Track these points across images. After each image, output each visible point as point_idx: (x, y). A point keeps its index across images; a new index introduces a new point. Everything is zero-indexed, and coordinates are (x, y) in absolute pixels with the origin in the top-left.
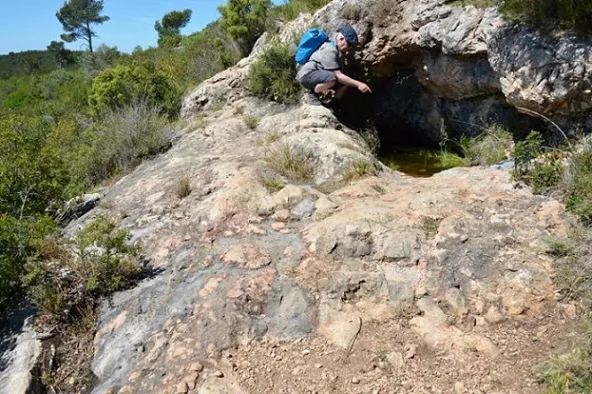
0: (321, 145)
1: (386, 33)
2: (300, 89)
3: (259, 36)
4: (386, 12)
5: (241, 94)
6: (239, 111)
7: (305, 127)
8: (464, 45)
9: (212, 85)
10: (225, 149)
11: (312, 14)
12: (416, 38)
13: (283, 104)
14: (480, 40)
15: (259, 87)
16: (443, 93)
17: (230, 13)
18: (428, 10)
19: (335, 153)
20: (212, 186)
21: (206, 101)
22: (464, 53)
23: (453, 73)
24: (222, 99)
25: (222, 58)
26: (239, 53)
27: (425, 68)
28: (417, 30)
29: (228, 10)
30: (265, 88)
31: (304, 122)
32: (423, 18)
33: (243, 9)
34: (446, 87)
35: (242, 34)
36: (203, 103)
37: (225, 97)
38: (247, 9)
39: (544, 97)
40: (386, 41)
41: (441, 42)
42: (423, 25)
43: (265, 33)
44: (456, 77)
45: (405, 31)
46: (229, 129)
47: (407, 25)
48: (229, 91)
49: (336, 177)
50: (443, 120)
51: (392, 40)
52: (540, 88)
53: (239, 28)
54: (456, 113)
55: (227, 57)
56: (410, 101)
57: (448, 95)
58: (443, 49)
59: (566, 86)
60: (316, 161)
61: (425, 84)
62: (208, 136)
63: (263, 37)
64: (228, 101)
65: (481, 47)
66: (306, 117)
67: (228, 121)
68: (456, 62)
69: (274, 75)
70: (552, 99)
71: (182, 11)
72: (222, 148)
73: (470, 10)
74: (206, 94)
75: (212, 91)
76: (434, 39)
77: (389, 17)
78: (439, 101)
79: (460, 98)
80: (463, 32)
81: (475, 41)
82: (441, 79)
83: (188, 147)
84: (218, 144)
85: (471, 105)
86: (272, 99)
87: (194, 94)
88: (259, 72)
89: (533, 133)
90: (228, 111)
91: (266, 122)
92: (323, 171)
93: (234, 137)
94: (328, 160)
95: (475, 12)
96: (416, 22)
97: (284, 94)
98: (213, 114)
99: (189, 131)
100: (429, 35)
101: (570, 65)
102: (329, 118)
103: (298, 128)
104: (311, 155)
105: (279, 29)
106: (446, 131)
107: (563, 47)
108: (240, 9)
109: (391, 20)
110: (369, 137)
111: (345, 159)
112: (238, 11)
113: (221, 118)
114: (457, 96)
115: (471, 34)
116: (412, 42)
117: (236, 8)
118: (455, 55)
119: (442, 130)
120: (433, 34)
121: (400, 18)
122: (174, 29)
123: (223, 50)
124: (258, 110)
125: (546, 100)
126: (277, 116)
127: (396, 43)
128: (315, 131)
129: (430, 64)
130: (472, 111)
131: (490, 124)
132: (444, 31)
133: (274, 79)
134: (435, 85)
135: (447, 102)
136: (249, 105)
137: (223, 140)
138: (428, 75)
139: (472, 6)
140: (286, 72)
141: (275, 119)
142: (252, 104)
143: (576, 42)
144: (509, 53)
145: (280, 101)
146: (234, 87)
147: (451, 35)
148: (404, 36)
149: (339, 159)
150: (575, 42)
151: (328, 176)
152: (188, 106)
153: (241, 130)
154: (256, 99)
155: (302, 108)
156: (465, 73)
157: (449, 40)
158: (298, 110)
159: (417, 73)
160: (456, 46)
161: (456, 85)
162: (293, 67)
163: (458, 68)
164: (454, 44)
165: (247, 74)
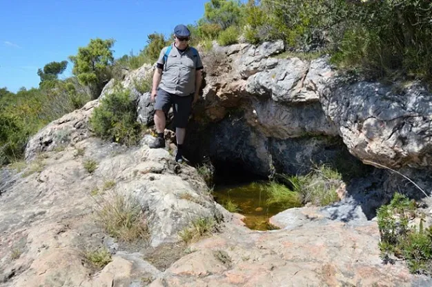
0: (157, 197)
1: (218, 81)
2: (140, 131)
3: (107, 82)
4: (217, 63)
5: (85, 135)
6: (81, 153)
7: (144, 173)
8: (293, 94)
9: (57, 126)
10: (55, 199)
11: (152, 64)
12: (246, 85)
13: (124, 145)
14: (310, 89)
15: (101, 129)
16: (270, 133)
17: (80, 62)
18: (256, 61)
19: (173, 206)
20: (18, 263)
21: (50, 142)
22: (294, 100)
23: (282, 118)
24: (66, 140)
25: (73, 100)
26: (89, 95)
27: (254, 112)
28: (245, 79)
29: (78, 60)
30: (107, 129)
31: (142, 166)
32: (252, 68)
33: (94, 59)
34: (274, 129)
35: (91, 80)
36: (47, 144)
37: (69, 137)
38: (97, 59)
39: (396, 152)
40: (218, 88)
41: (271, 90)
42: (252, 74)
43: (113, 80)
44: (285, 121)
45: (235, 80)
46: (65, 174)
47: (236, 74)
48: (73, 132)
49: (174, 236)
50: (270, 156)
51: (224, 87)
52: (391, 142)
53: (88, 75)
54: (283, 151)
55: (77, 99)
56: (240, 138)
57: (275, 135)
58: (273, 96)
59: (420, 141)
60: (152, 215)
61: (253, 125)
62: (42, 182)
63: (110, 83)
64: (72, 142)
65: (310, 96)
66: (145, 160)
67: (66, 165)
68: (284, 108)
69: (115, 118)
70: (404, 154)
71: (60, 62)
72: (52, 198)
73: (296, 61)
74: (51, 134)
75: (56, 132)
76: (263, 87)
77: (220, 68)
78: (267, 139)
79: (285, 138)
80: (292, 81)
81: (304, 89)
82: (270, 123)
83: (17, 196)
84: (50, 192)
85: (296, 144)
86: (114, 140)
87: (39, 135)
88: (100, 115)
89: (397, 195)
90: (70, 152)
91: (104, 166)
92: (160, 230)
93: (69, 183)
94: (166, 215)
95: (300, 63)
96: (245, 72)
97: (125, 135)
98: (55, 156)
99: (25, 176)
100: (258, 83)
101: (424, 119)
102: (168, 161)
103: (136, 172)
104: (146, 209)
105: (124, 77)
106: (274, 165)
107: (413, 99)
108: (89, 59)
109: (222, 70)
110: (206, 171)
111: (184, 214)
112: (88, 61)
113: (60, 160)
114: (283, 136)
115: (300, 84)
116: (242, 89)
117: (86, 58)
118: (285, 103)
119: (270, 165)
120: (263, 82)
121: (230, 68)
122: (53, 75)
123: (75, 93)
124: (99, 152)
125: (398, 154)
126: (116, 158)
127: (227, 90)
128: (152, 179)
129: (259, 109)
130: (298, 151)
131: (319, 165)
132: (273, 80)
133: (115, 122)
134: (264, 127)
135: (274, 141)
136: (91, 146)
137: (57, 188)
138: (256, 118)
139: (297, 58)
140: (127, 116)
141: (114, 162)
142: (94, 145)
143: (427, 95)
144: (348, 104)
145: (121, 142)
146: (79, 128)
147: (280, 83)
148: (234, 84)
149: (177, 214)
150: (425, 94)
151: (165, 236)
152: (31, 146)
153: (78, 175)
154: (99, 140)
155: (142, 149)
156: (293, 118)
157: (279, 88)
158: (138, 152)
159: (246, 116)
160: (286, 94)
161: (284, 128)
162: (134, 110)
163: (286, 113)
164: (284, 92)
165: (91, 116)
